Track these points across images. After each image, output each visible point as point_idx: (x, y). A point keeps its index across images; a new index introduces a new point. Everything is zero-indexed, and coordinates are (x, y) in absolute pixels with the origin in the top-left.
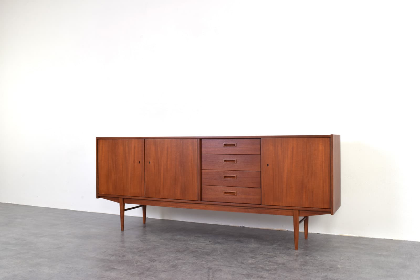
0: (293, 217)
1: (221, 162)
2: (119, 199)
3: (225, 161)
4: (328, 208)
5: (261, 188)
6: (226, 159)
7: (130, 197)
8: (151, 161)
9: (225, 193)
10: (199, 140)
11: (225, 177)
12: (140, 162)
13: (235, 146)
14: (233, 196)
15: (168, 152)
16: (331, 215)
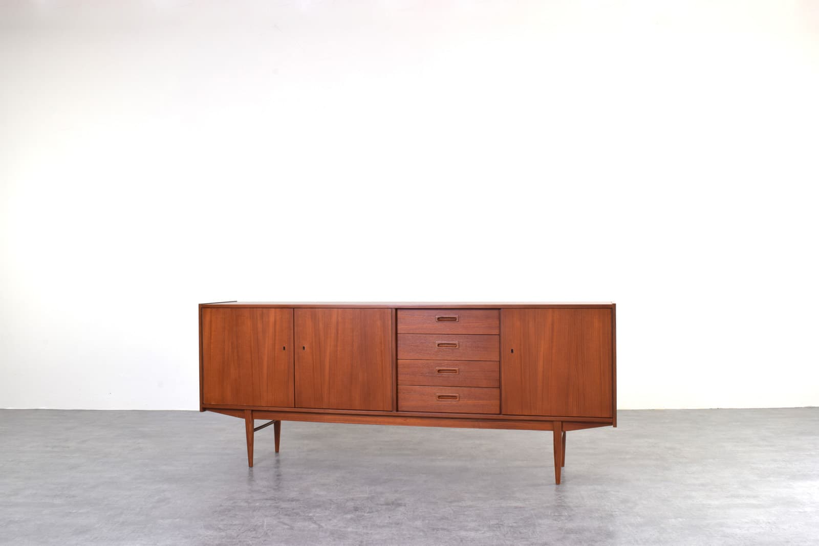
0: (552, 432)
1: (432, 347)
2: (245, 411)
3: (438, 345)
4: (608, 417)
5: (500, 387)
6: (440, 342)
7: (266, 409)
8: (305, 347)
9: (439, 397)
10: (394, 310)
11: (439, 371)
12: (286, 348)
13: (456, 320)
14: (454, 402)
15: (337, 330)
16: (614, 427)
